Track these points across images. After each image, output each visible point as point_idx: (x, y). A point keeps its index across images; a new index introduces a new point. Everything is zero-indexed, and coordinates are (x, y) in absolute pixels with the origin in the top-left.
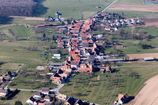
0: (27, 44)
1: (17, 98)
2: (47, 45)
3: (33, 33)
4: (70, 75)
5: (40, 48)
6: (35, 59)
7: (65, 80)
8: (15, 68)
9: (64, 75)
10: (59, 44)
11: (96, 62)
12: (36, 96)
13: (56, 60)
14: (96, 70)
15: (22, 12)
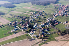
0: (51, 9)
1: (45, 18)
2: (55, 9)
3: (53, 7)
4: (57, 16)
5: (54, 10)
6: (52, 12)
7: (56, 17)
8: (47, 13)
9: (56, 16)
10: (58, 10)
11: (64, 14)
12: (49, 19)
13: (56, 13)
14: (63, 15)
15: (53, 3)
